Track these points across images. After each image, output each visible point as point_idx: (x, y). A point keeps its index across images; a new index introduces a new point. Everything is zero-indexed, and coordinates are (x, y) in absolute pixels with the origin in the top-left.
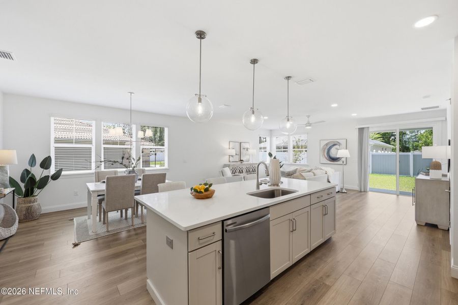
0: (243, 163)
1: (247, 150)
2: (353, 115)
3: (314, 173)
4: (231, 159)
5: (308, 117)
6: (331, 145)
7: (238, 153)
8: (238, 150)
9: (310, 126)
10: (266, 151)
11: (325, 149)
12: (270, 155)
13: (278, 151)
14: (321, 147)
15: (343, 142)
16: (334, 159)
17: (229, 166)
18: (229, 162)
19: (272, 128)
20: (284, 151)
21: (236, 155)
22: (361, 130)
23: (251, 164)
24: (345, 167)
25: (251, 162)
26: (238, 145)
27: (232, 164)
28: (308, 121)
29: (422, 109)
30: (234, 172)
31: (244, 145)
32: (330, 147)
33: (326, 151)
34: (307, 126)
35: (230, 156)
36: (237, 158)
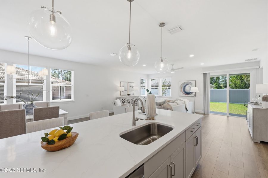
0: (130, 96)
1: (133, 87)
2: (201, 64)
3: (177, 103)
4: (122, 93)
5: (173, 65)
6: (185, 84)
7: (127, 89)
8: (127, 87)
9: (174, 71)
10: (145, 88)
11: (182, 86)
12: (148, 90)
13: (152, 88)
14: (180, 85)
15: (193, 82)
16: (188, 93)
17: (119, 98)
18: (120, 95)
19: (148, 73)
20: (156, 88)
21: (125, 90)
22: (205, 75)
23: (135, 97)
24: (195, 98)
25: (135, 95)
26: (126, 84)
27: (122, 96)
28: (173, 68)
29: (246, 60)
30: (123, 102)
31: (130, 84)
32: (185, 86)
33: (183, 88)
34: (171, 71)
35: (120, 91)
36: (126, 93)
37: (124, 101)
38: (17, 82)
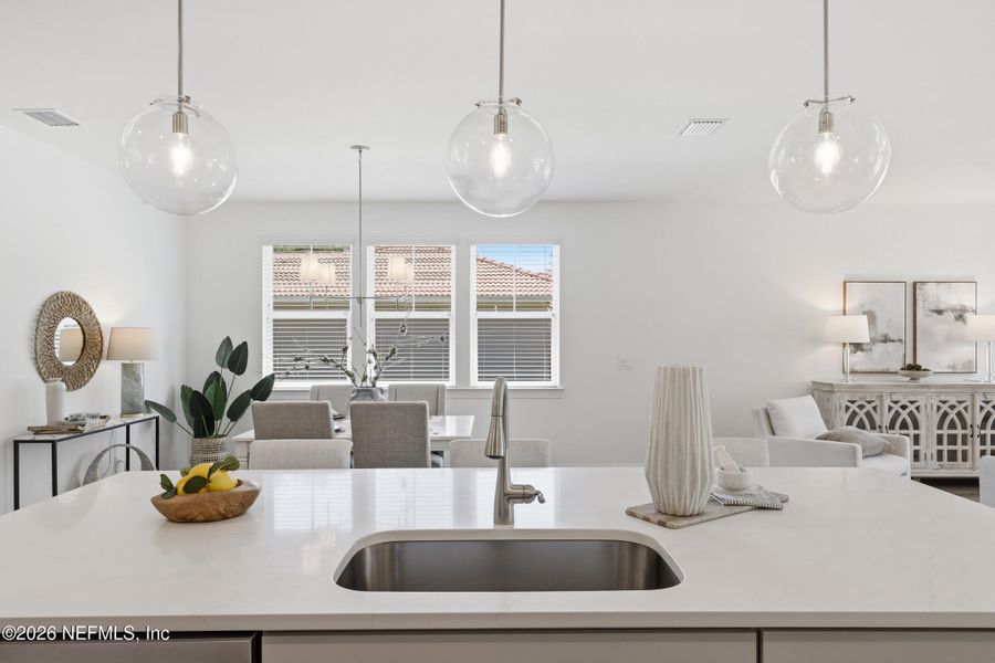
7: (900, 332)
8: (900, 318)
17: (827, 391)
18: (842, 371)
21: (887, 340)
26: (898, 295)
31: (932, 295)
35: (844, 344)
36: (893, 358)
37: (862, 414)
38: (378, 307)
